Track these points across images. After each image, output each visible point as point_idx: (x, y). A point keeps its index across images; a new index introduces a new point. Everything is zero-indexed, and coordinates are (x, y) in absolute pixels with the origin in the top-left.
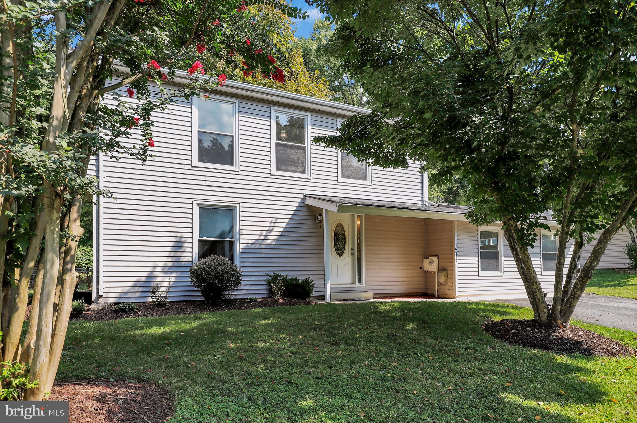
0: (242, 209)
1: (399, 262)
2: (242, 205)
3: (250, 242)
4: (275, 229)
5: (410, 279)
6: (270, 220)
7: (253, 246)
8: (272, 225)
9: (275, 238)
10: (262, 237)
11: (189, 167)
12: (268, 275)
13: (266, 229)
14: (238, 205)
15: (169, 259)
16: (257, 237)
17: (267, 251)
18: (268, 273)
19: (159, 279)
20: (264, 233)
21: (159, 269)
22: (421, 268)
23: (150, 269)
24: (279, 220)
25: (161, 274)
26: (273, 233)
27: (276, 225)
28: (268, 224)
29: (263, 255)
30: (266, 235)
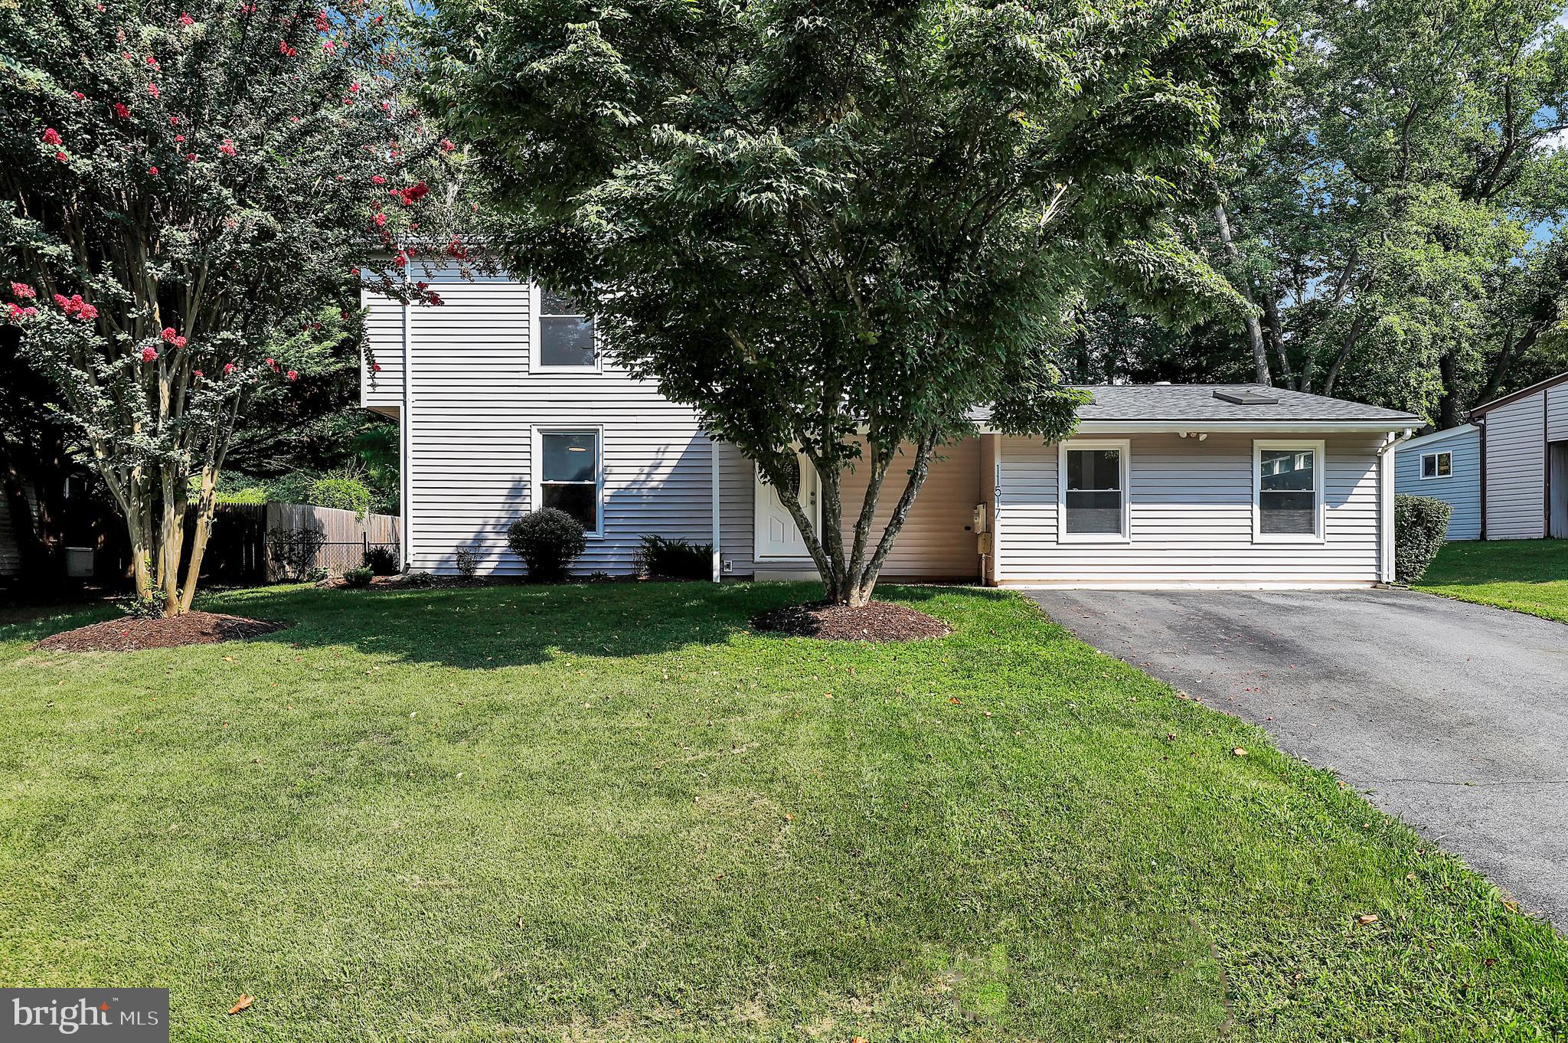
0: (606, 434)
1: (919, 516)
2: (606, 426)
3: (624, 485)
4: (665, 463)
5: (941, 549)
6: (656, 448)
7: (627, 493)
8: (660, 456)
9: (664, 477)
10: (643, 477)
11: (526, 375)
12: (644, 539)
13: (650, 463)
14: (600, 428)
15: (503, 514)
16: (632, 477)
17: (651, 499)
18: (644, 536)
19: (489, 543)
20: (646, 470)
21: (489, 528)
22: (968, 528)
23: (476, 528)
24: (671, 448)
25: (492, 536)
26: (661, 470)
27: (667, 456)
28: (653, 455)
29: (644, 507)
30: (649, 474)
